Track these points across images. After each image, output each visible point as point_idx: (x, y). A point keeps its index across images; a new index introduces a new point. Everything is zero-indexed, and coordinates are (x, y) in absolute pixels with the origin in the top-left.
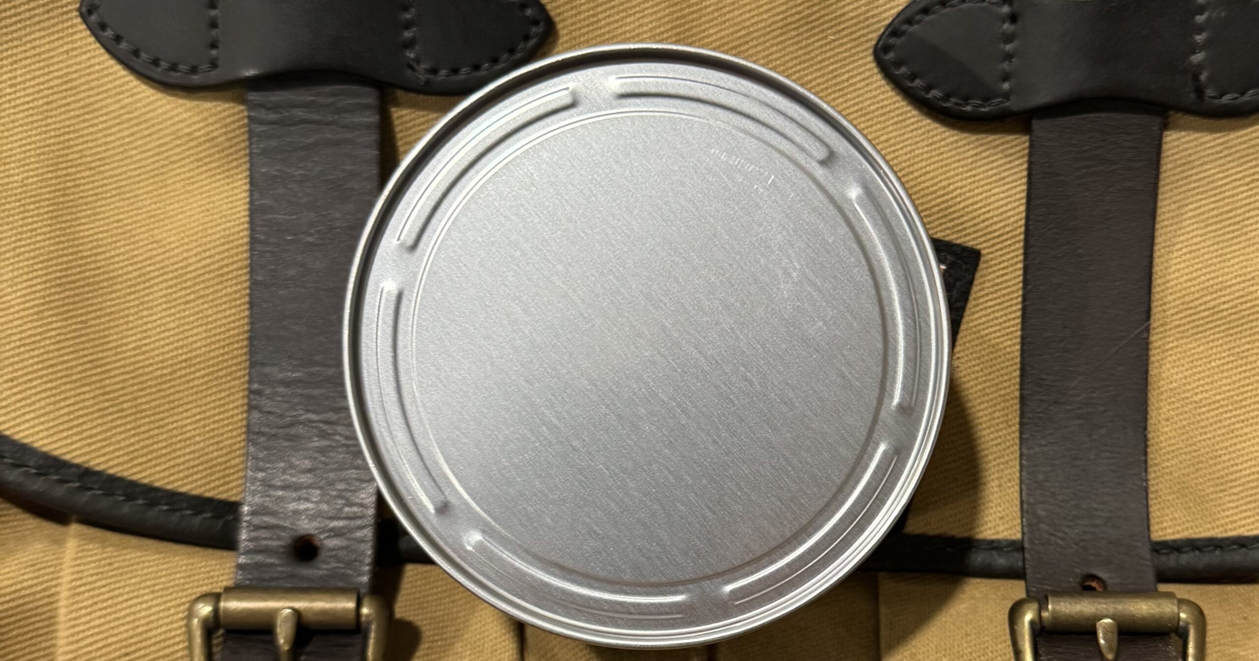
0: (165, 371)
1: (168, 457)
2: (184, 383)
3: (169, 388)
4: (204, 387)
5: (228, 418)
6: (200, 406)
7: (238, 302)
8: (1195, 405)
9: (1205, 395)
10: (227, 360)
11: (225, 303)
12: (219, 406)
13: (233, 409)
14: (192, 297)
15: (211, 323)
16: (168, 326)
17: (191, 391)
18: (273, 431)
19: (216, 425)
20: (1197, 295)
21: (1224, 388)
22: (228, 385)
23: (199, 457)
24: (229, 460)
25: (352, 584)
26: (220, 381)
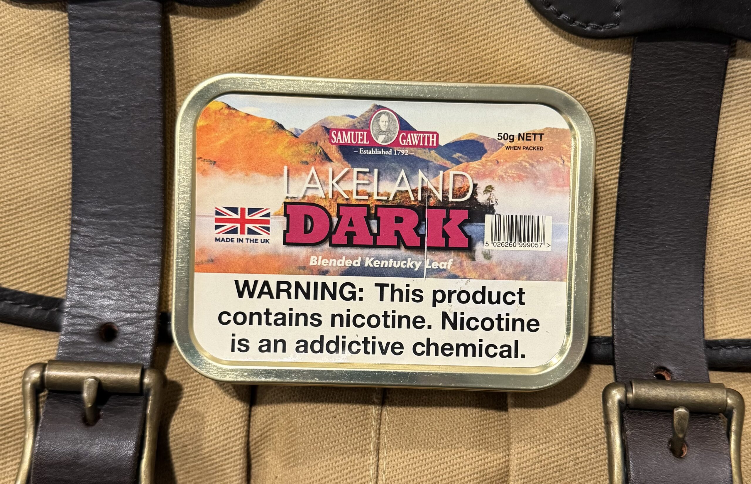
0: (12, 207)
1: (12, 267)
2: (25, 215)
3: (15, 218)
4: (39, 218)
5: (55, 240)
6: (36, 231)
7: (63, 159)
8: (741, 245)
9: (749, 238)
10: (55, 199)
11: (54, 159)
12: (49, 231)
13: (59, 233)
14: (32, 155)
15: (44, 173)
16: (15, 175)
17: (29, 221)
18: (87, 250)
19: (47, 245)
20: (747, 167)
22: (56, 217)
23: (34, 267)
24: (55, 269)
25: (139, 359)
26: (50, 214)
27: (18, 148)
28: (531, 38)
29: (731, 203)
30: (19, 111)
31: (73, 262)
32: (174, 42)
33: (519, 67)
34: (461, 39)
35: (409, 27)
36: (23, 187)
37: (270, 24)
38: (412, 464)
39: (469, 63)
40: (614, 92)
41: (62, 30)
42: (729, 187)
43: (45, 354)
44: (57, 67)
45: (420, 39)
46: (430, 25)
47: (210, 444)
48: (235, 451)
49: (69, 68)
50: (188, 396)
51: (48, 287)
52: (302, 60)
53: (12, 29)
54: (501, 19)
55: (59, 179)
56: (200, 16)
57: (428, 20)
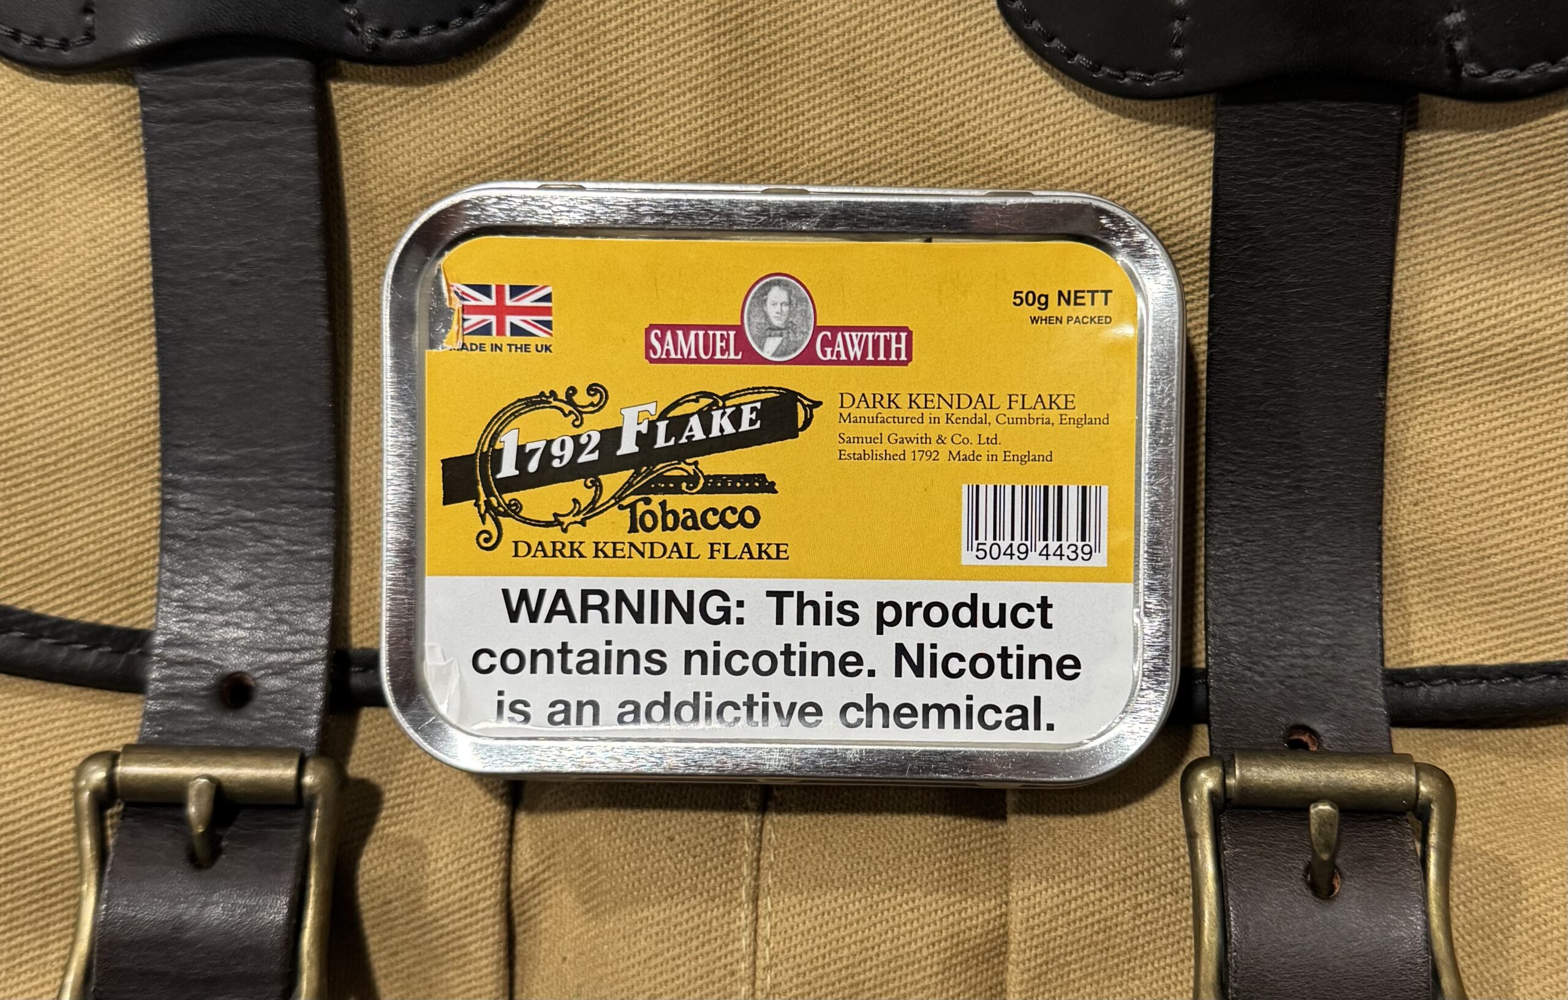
0: (48, 460)
1: (53, 574)
2: (74, 474)
3: (54, 482)
4: (101, 479)
5: (132, 519)
6: (95, 504)
7: (143, 364)
8: (1454, 484)
9: (1469, 471)
10: (129, 442)
11: (126, 365)
12: (121, 503)
13: (139, 506)
14: (83, 359)
15: (108, 392)
16: (51, 400)
17: (82, 485)
18: (194, 535)
19: (118, 528)
20: (1460, 334)
21: (1496, 462)
22: (132, 475)
23: (94, 572)
24: (135, 575)
25: (295, 739)
26: (121, 470)
27: (55, 347)
28: (1025, 100)
29: (1431, 402)
30: (56, 276)
31: (167, 560)
32: (343, 133)
33: (1006, 155)
34: (892, 105)
35: (792, 87)
36: (68, 421)
37: (523, 92)
38: (821, 926)
39: (911, 151)
40: (1191, 197)
41: (130, 120)
42: (1428, 371)
43: (118, 734)
44: (123, 191)
45: (814, 108)
46: (831, 80)
47: (436, 896)
48: (483, 910)
49: (145, 191)
50: (393, 807)
51: (121, 610)
52: (589, 157)
53: (37, 123)
54: (966, 66)
55: (135, 404)
56: (391, 81)
57: (826, 71)
